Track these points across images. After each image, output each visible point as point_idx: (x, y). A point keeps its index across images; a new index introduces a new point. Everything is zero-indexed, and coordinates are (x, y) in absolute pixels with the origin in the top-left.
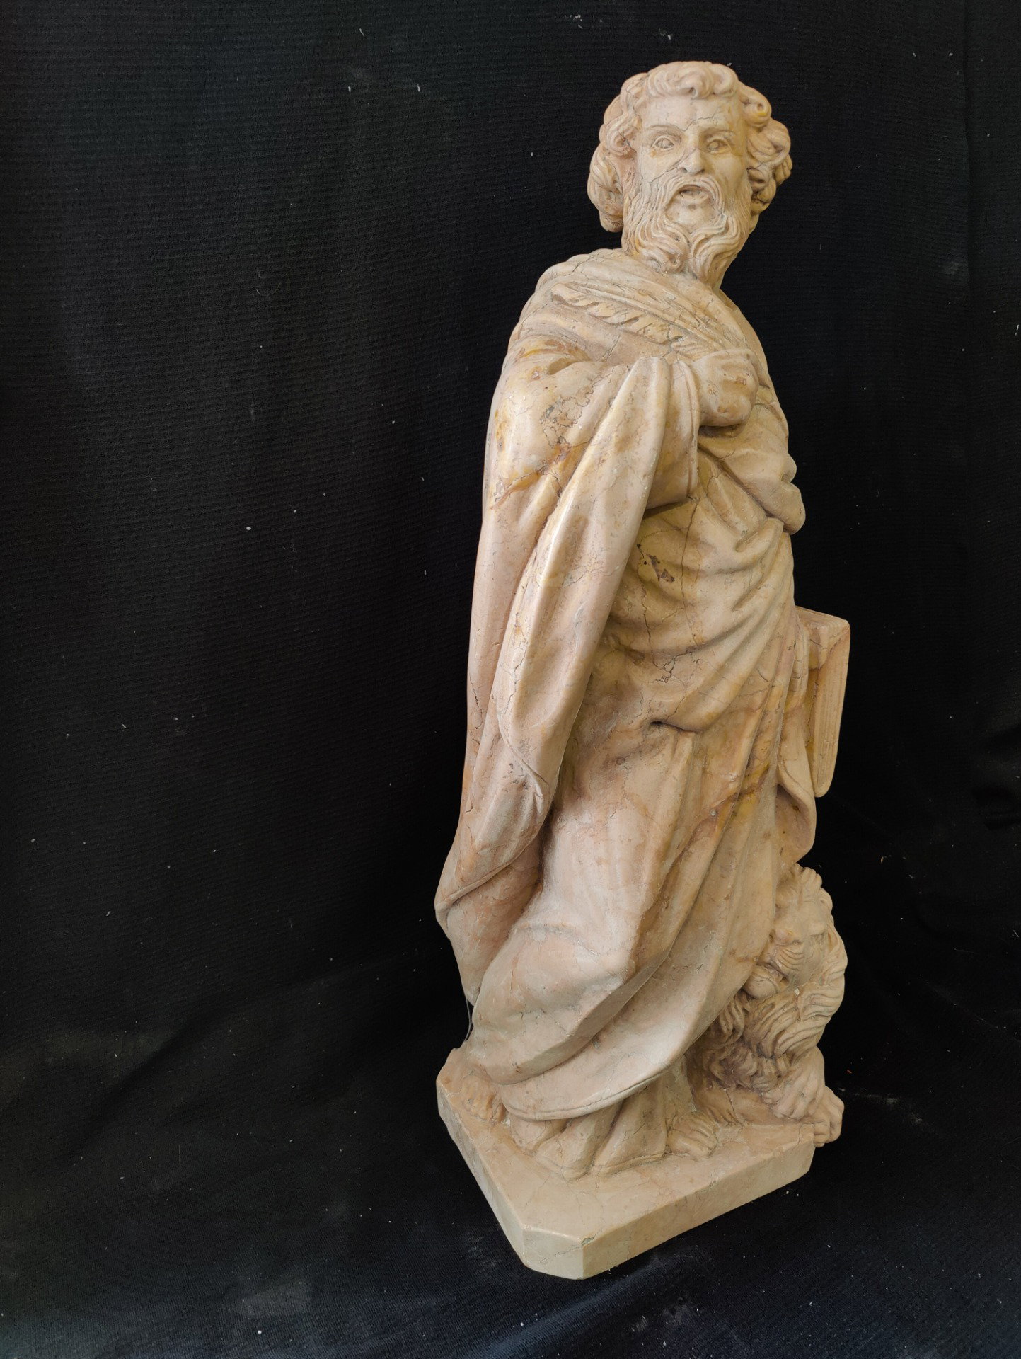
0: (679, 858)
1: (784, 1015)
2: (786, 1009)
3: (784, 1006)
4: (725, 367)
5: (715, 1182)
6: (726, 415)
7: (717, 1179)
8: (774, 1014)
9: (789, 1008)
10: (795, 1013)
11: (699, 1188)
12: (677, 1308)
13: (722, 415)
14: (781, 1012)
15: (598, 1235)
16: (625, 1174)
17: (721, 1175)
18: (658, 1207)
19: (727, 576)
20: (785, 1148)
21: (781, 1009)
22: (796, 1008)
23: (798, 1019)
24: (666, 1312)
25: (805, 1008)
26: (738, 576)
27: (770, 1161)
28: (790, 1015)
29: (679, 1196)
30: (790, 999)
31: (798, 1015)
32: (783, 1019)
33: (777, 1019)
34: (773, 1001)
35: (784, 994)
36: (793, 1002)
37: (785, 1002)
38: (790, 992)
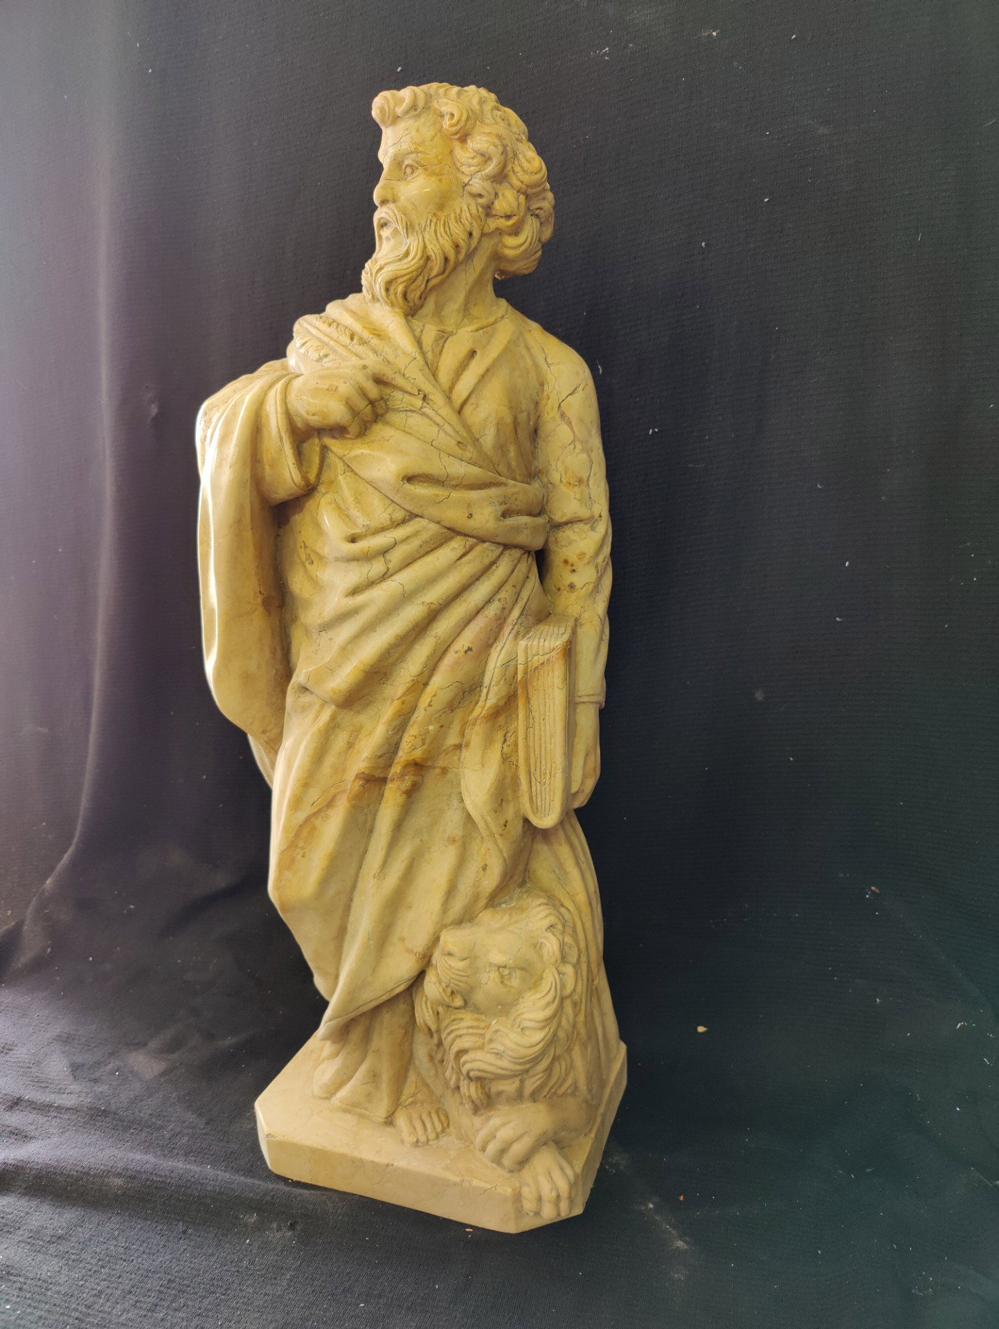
0: (316, 814)
1: (469, 1036)
2: (471, 1031)
3: (472, 1027)
4: (321, 377)
5: (392, 1165)
6: (316, 418)
7: (396, 1164)
8: (459, 1029)
9: (475, 1031)
10: (481, 1041)
11: (377, 1159)
12: (284, 1230)
13: (312, 418)
14: (465, 1031)
15: (279, 1138)
16: (348, 1117)
17: (401, 1163)
18: (336, 1150)
19: (345, 564)
20: (475, 1183)
22: (482, 1035)
23: (481, 1048)
24: (275, 1225)
25: (491, 1041)
26: (354, 565)
27: (456, 1184)
28: (474, 1039)
29: (357, 1154)
30: (483, 1025)
31: (483, 1044)
32: (465, 1038)
33: (460, 1036)
34: (463, 1016)
35: (476, 1016)
36: (484, 1029)
37: (475, 1024)
38: (483, 1017)
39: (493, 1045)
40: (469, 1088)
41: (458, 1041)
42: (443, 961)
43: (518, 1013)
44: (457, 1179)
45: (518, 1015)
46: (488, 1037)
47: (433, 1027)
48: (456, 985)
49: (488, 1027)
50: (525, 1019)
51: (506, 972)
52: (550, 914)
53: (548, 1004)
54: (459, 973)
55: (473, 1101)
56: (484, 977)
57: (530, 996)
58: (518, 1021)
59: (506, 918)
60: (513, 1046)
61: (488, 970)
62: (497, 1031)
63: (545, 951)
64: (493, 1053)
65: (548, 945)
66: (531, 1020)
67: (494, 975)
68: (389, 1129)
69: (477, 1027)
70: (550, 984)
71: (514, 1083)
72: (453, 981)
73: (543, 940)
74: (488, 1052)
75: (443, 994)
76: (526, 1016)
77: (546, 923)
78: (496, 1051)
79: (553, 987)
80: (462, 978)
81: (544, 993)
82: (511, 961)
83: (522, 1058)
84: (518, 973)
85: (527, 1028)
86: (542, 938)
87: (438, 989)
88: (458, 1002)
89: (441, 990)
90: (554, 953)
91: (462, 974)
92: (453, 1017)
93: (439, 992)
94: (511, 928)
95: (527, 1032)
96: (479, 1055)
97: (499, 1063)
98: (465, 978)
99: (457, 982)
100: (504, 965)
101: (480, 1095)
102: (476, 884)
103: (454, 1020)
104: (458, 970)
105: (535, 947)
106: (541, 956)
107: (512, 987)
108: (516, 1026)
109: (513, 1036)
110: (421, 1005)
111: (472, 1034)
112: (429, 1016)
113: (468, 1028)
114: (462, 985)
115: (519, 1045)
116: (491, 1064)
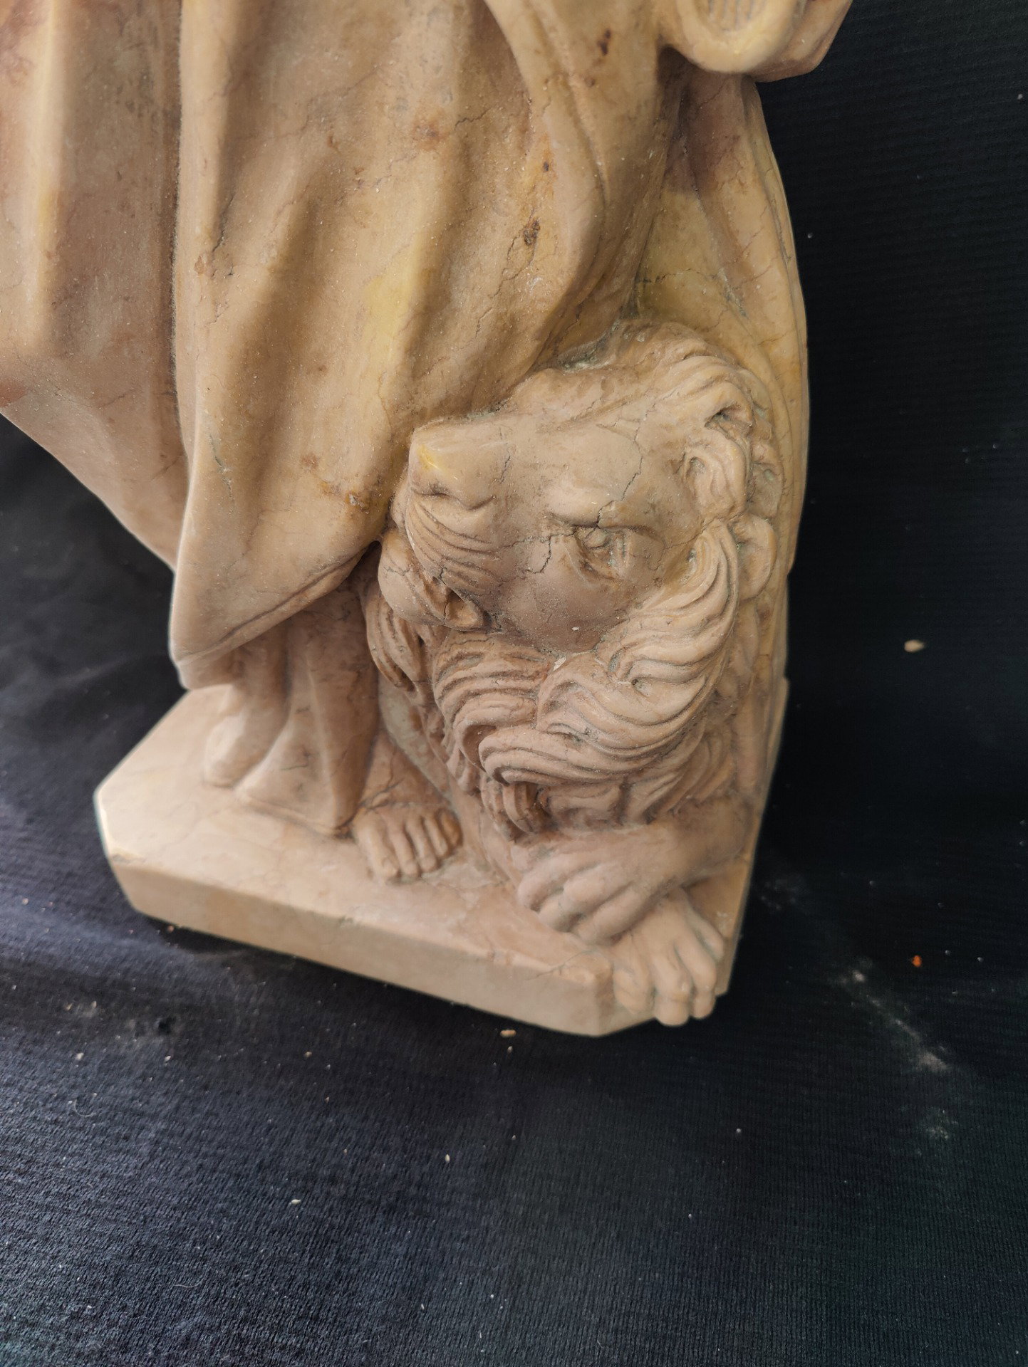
5: (350, 920)
7: (356, 919)
11: (320, 909)
12: (150, 1033)
15: (134, 863)
17: (368, 917)
20: (518, 960)
21: (492, 675)
23: (528, 720)
25: (552, 706)
27: (478, 960)
30: (531, 669)
31: (534, 712)
32: (488, 700)
33: (477, 694)
34: (481, 649)
35: (515, 649)
36: (532, 678)
37: (510, 667)
38: (531, 652)
39: (556, 717)
40: (499, 796)
41: (471, 704)
42: (420, 512)
43: (625, 642)
44: (482, 952)
45: (625, 649)
46: (544, 696)
47: (412, 673)
48: (459, 574)
49: (544, 673)
50: (643, 658)
51: (597, 538)
52: (718, 379)
53: (709, 621)
54: (466, 543)
55: (509, 822)
56: (536, 554)
57: (659, 602)
58: (624, 661)
59: (594, 392)
60: (613, 721)
61: (546, 533)
62: (567, 685)
63: (702, 483)
64: (558, 733)
65: (713, 464)
66: (661, 661)
67: (563, 547)
68: (344, 847)
69: (517, 675)
70: (713, 568)
71: (605, 792)
72: (449, 564)
73: (698, 452)
74: (543, 732)
75: (427, 600)
76: (647, 650)
77: (709, 402)
78: (566, 731)
79: (723, 578)
80: (475, 558)
81: (698, 593)
82: (613, 508)
83: (634, 748)
84: (630, 541)
85: (649, 679)
86: (696, 445)
87: (411, 587)
88: (469, 617)
89: (420, 588)
90: (728, 486)
91: (476, 545)
92: (455, 652)
93: (416, 595)
94: (609, 419)
95: (648, 689)
96: (522, 736)
97: (575, 756)
98: (484, 557)
99: (462, 569)
100: (591, 517)
101: (526, 812)
102: (507, 290)
103: (460, 657)
104: (465, 536)
105: (676, 472)
106: (691, 496)
107: (611, 578)
108: (620, 673)
109: (609, 697)
110: (379, 625)
111: (503, 691)
112: (401, 649)
113: (495, 675)
114: (475, 575)
115: (628, 720)
116: (552, 758)
